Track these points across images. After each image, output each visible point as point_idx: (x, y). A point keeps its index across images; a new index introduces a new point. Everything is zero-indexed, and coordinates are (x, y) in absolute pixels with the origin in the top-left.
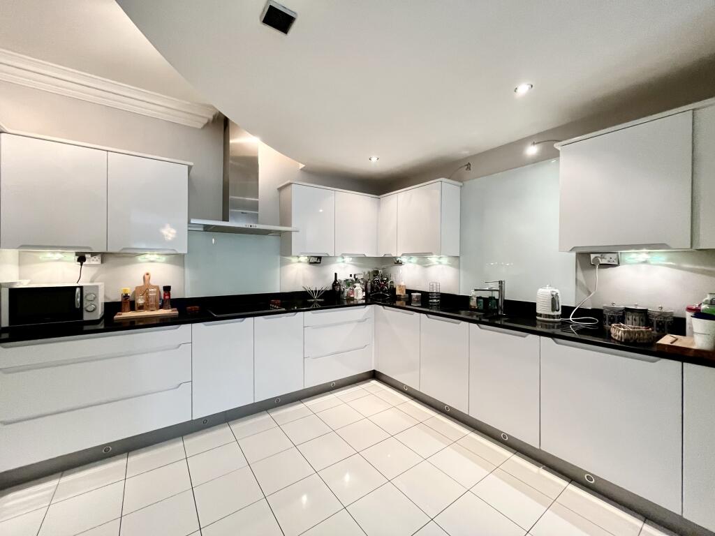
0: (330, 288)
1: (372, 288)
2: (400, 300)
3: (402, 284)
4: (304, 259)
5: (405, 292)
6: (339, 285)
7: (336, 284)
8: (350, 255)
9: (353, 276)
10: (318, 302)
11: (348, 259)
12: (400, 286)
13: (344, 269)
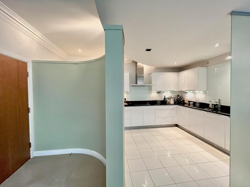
0: (163, 100)
1: (177, 100)
2: (186, 104)
3: (187, 99)
4: (155, 92)
5: (188, 102)
6: (166, 99)
7: (165, 99)
8: (169, 91)
9: (170, 96)
10: (159, 104)
11: (168, 92)
12: (186, 100)
13: (167, 95)
